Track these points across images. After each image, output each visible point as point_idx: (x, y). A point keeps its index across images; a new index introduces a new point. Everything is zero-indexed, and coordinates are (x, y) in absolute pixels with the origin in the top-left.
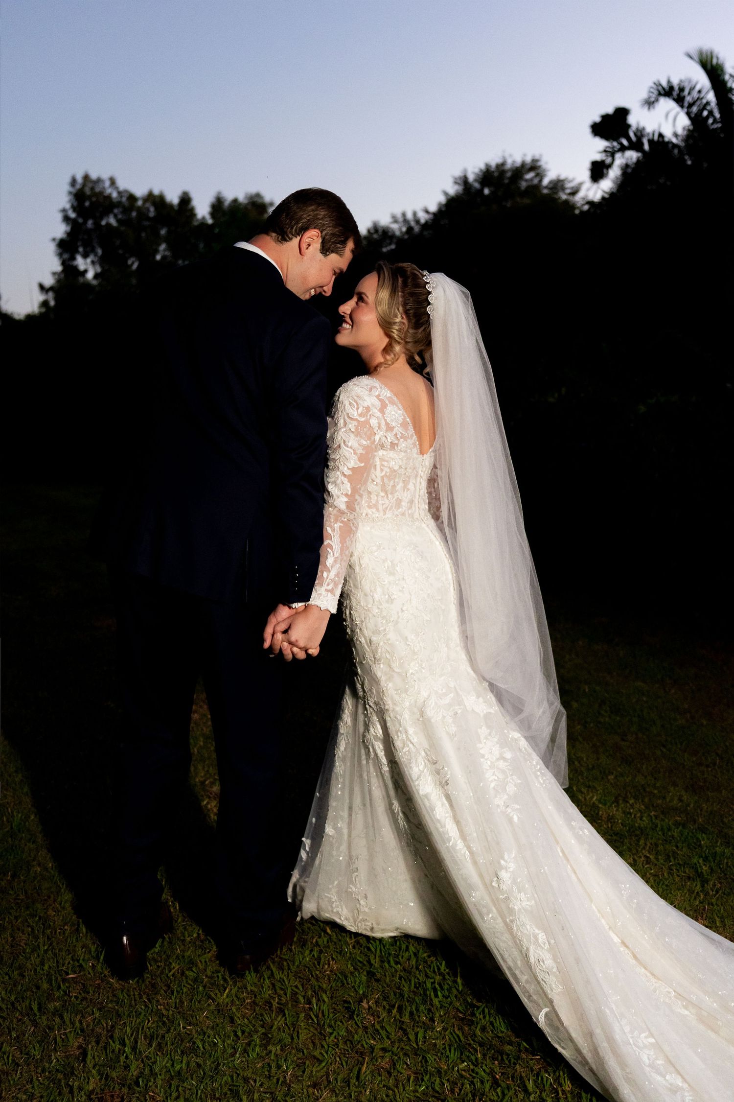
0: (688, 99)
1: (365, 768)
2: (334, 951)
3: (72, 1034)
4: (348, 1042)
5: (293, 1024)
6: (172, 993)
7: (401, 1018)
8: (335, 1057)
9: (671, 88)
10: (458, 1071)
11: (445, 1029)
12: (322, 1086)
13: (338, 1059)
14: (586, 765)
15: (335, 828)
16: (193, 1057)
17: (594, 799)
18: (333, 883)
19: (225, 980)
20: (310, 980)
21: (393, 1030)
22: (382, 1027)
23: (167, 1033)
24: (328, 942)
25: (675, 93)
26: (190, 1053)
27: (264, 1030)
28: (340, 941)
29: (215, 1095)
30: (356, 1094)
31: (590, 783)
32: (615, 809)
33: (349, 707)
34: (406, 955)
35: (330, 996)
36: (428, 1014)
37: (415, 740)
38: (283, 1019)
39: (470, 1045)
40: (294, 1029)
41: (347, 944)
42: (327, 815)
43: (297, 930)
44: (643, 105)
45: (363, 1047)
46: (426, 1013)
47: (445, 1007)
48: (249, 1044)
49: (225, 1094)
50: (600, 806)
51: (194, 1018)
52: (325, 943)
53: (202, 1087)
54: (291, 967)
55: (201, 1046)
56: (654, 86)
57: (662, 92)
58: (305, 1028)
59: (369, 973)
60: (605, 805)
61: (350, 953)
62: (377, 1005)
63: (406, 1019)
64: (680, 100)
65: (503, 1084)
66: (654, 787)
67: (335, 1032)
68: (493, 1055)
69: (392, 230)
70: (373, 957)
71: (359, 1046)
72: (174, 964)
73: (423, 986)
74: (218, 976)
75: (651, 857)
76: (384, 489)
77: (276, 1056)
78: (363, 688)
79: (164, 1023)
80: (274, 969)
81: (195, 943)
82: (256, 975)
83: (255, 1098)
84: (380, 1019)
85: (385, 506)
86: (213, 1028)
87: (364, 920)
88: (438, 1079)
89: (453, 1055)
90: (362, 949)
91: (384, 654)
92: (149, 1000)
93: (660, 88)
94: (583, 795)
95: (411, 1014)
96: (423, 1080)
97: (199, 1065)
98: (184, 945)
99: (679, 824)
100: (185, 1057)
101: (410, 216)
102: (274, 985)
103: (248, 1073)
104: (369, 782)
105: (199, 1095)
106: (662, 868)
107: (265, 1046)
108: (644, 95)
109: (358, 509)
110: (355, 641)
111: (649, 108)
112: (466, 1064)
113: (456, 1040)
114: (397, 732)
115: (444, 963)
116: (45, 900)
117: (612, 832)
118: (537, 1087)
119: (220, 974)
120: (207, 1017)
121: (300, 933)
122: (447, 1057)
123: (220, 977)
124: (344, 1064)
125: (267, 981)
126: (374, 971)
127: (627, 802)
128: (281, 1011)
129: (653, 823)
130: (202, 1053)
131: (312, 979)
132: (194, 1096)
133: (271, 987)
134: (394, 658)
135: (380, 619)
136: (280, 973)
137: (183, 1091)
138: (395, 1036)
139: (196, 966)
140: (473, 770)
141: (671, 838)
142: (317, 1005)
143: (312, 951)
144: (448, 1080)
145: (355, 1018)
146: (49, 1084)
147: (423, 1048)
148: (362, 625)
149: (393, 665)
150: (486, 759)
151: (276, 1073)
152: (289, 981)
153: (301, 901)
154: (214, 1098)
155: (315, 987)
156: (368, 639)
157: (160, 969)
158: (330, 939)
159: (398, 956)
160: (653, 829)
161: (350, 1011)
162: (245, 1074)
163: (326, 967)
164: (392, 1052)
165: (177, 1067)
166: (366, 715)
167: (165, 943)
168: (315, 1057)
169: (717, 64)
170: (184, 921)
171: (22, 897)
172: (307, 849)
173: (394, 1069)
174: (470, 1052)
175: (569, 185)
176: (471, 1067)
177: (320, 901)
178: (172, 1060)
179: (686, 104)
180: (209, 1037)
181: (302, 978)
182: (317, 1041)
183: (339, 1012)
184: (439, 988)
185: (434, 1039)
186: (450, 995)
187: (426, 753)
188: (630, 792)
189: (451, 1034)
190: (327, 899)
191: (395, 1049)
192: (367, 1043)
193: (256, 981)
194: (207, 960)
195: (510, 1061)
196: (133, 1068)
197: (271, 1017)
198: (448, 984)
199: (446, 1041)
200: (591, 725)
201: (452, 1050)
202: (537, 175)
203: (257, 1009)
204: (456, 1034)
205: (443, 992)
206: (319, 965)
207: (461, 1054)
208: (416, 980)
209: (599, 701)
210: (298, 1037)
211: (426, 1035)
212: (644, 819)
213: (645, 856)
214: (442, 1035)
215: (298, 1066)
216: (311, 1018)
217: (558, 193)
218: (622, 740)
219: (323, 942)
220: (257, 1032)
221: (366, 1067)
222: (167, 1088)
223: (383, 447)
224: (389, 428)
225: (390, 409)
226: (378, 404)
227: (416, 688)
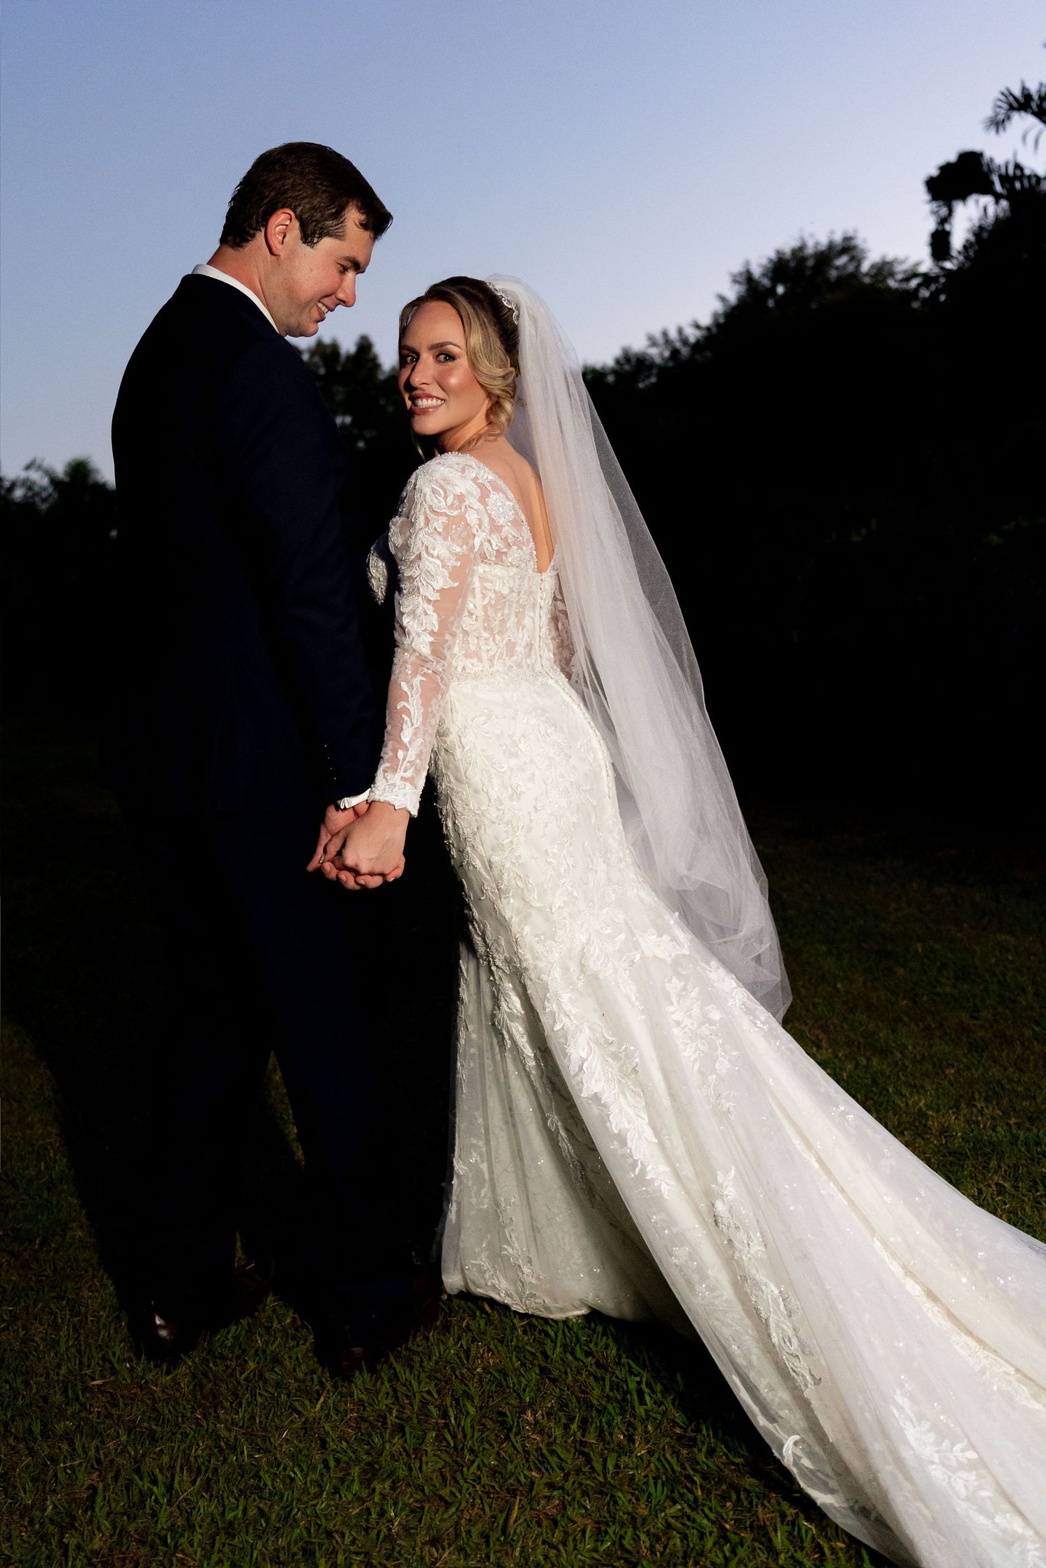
2: (493, 1338)
3: (83, 1469)
4: (496, 1476)
5: (415, 1450)
6: (240, 1405)
7: (583, 1436)
8: (474, 1499)
9: (1028, 97)
10: (665, 1518)
11: (650, 1453)
13: (479, 1502)
14: (913, 1055)
15: (468, 1162)
16: (255, 1500)
17: (921, 1104)
18: (481, 1245)
19: (321, 1383)
20: (451, 1383)
21: (571, 1456)
22: (553, 1452)
23: (224, 1464)
24: (486, 1325)
25: (1033, 105)
26: (252, 1493)
27: (368, 1458)
28: (504, 1322)
29: (278, 1558)
30: (498, 1555)
31: (917, 1082)
32: (953, 1117)
34: (602, 1343)
35: (479, 1405)
36: (627, 1430)
38: (401, 1442)
39: (688, 1477)
40: (416, 1455)
41: (514, 1328)
43: (443, 1309)
44: (989, 127)
45: (519, 1481)
46: (623, 1429)
47: (656, 1419)
48: (342, 1480)
49: (295, 1554)
50: (930, 1113)
51: (268, 1441)
52: (482, 1326)
54: (425, 1364)
55: (269, 1483)
56: (1002, 97)
57: (1015, 105)
58: (435, 1455)
59: (543, 1370)
60: (938, 1111)
61: (518, 1341)
62: (548, 1418)
63: (591, 1438)
64: (1040, 113)
65: (735, 1539)
66: (1019, 1082)
67: (478, 1460)
68: (724, 1492)
69: (651, 358)
70: (549, 1345)
71: (511, 1481)
72: (250, 1363)
73: (622, 1387)
74: (312, 1379)
75: (1006, 1185)
76: (487, 625)
77: (384, 1497)
78: (484, 940)
79: (221, 1450)
80: (398, 1366)
81: (286, 1331)
82: (371, 1377)
83: (339, 1562)
84: (552, 1439)
85: (490, 654)
86: (293, 1456)
88: (630, 1531)
89: (659, 1493)
90: (537, 1333)
91: (513, 881)
92: (204, 1416)
93: (1011, 99)
94: (904, 1099)
95: (600, 1430)
96: (607, 1533)
97: (261, 1512)
98: (269, 1334)
100: (243, 1500)
101: (673, 335)
102: (395, 1390)
103: (334, 1524)
104: (507, 1083)
105: (254, 1558)
106: (1023, 1201)
107: (366, 1483)
108: (988, 111)
109: (448, 656)
111: (997, 130)
112: (678, 1506)
113: (666, 1470)
114: (544, 999)
116: (82, 1275)
117: (945, 1151)
118: (791, 1543)
119: (315, 1377)
120: (287, 1440)
121: (446, 1313)
122: (650, 1495)
123: (315, 1380)
124: (487, 1509)
125: (387, 1385)
126: (550, 1366)
127: (974, 1106)
128: (400, 1429)
129: (1013, 1135)
130: (270, 1494)
131: (454, 1381)
132: (247, 1559)
133: (391, 1393)
134: (530, 886)
135: (502, 826)
136: (407, 1372)
137: (231, 1551)
138: (572, 1464)
139: (281, 1364)
141: (1040, 1156)
142: (455, 1419)
143: (459, 1338)
144: (648, 1533)
145: (512, 1436)
146: (37, 1541)
147: (612, 1481)
148: (475, 838)
149: (530, 897)
150: (684, 1028)
151: (377, 1523)
152: (419, 1383)
154: (276, 1563)
155: (457, 1392)
156: (486, 860)
157: (229, 1370)
159: (588, 1344)
160: (1012, 1144)
161: (505, 1428)
162: (329, 1526)
163: (478, 1362)
164: (565, 1490)
165: (229, 1516)
168: (441, 1498)
170: (275, 1300)
171: (48, 1272)
173: (564, 1516)
174: (688, 1489)
175: (899, 268)
176: (688, 1510)
178: (222, 1505)
180: (285, 1469)
181: (438, 1380)
182: (448, 1474)
183: (488, 1429)
184: (646, 1390)
185: (632, 1469)
186: (665, 1401)
187: (592, 1030)
188: (980, 1093)
189: (659, 1460)
190: (476, 1268)
191: (569, 1485)
193: (368, 1385)
194: (300, 1356)
195: (751, 1503)
196: (163, 1517)
197: (383, 1439)
199: (650, 1471)
200: (925, 998)
201: (659, 1486)
202: (852, 259)
203: (364, 1426)
204: (667, 1460)
205: (654, 1396)
206: (468, 1360)
207: (673, 1491)
208: (614, 1378)
209: (938, 964)
210: (420, 1468)
211: (619, 1463)
212: (999, 1129)
213: (997, 1184)
214: (646, 1462)
215: (412, 1511)
216: (445, 1439)
217: (884, 280)
218: (975, 1018)
219: (479, 1325)
220: (360, 1462)
221: (519, 1515)
222: (209, 1547)
223: (484, 558)
224: (495, 528)
225: (494, 497)
226: (477, 492)
227: (568, 929)
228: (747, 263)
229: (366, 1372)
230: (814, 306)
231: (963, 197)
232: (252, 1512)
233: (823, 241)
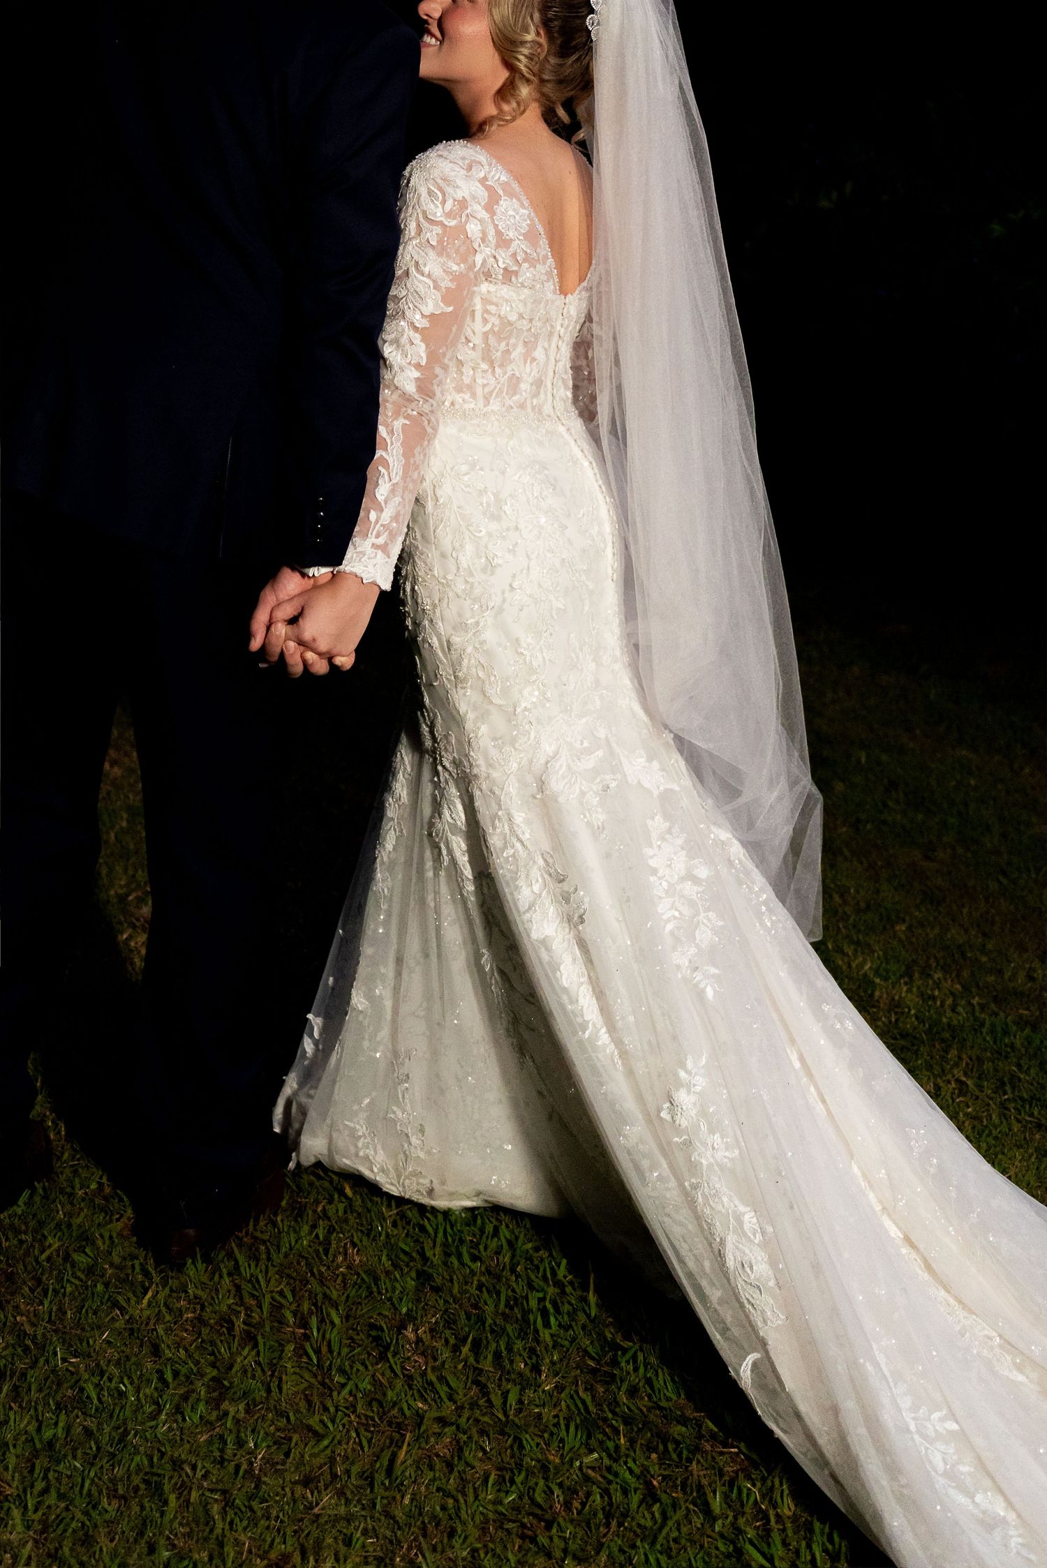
1: (430, 887)
2: (357, 1230)
4: (375, 1404)
5: (273, 1366)
6: (45, 1293)
7: (478, 1362)
8: (348, 1431)
10: (580, 1468)
11: (559, 1388)
12: (321, 1485)
13: (354, 1435)
14: (855, 902)
15: (370, 997)
16: (77, 1417)
17: (867, 967)
18: (360, 1104)
19: (146, 1274)
20: (308, 1282)
21: (462, 1385)
22: (442, 1379)
23: (32, 1368)
24: (345, 1212)
26: (74, 1408)
27: (215, 1373)
28: (369, 1211)
29: (116, 1490)
30: (385, 1501)
31: (862, 937)
32: (905, 989)
33: (405, 769)
34: (493, 1244)
35: (345, 1314)
36: (531, 1357)
37: (526, 837)
38: (253, 1353)
39: (605, 1420)
40: (273, 1372)
41: (382, 1217)
42: (355, 972)
43: (289, 1187)
45: (401, 1410)
46: (525, 1355)
47: (563, 1346)
48: (185, 1398)
49: (136, 1489)
50: (878, 980)
51: (85, 1343)
52: (340, 1214)
53: (92, 1474)
54: (274, 1256)
55: (94, 1396)
58: (295, 1373)
59: (424, 1277)
60: (886, 979)
61: (387, 1235)
62: (432, 1337)
63: (487, 1365)
65: (664, 1497)
66: (984, 950)
67: (351, 1383)
68: (649, 1441)
71: (395, 1412)
72: (50, 1240)
73: (522, 1304)
74: (133, 1266)
75: (970, 1082)
76: (487, 356)
77: (237, 1422)
78: (432, 732)
79: (26, 1350)
80: (241, 1259)
81: (92, 1201)
82: (207, 1268)
83: (192, 1501)
84: (439, 1363)
85: (487, 390)
86: (118, 1363)
87: (417, 1175)
88: (542, 1483)
89: (573, 1438)
90: (411, 1228)
91: (474, 670)
94: (846, 960)
95: (497, 1355)
96: (512, 1482)
97: (88, 1432)
98: (72, 1204)
99: (1027, 1022)
100: (63, 1417)
102: (238, 1288)
103: (182, 1453)
104: (437, 910)
105: (86, 1489)
106: (988, 1105)
107: (216, 1403)
109: (437, 393)
110: (420, 644)
112: (596, 1455)
113: (579, 1410)
114: (495, 817)
115: (564, 1262)
117: (898, 1030)
118: (730, 1507)
119: (137, 1262)
120: (109, 1343)
121: (293, 1191)
122: (562, 1441)
123: (138, 1268)
124: (365, 1443)
125: (227, 1280)
126: (431, 1271)
127: (929, 976)
130: (97, 1410)
131: (312, 1280)
132: (77, 1489)
133: (233, 1292)
134: (492, 679)
135: (469, 602)
136: (253, 1266)
137: (57, 1479)
138: (465, 1395)
139: (93, 1243)
140: (636, 900)
141: (1009, 1050)
142: (318, 1330)
143: (314, 1227)
144: (561, 1485)
145: (390, 1355)
147: (517, 1420)
148: (435, 612)
149: (491, 691)
150: (660, 878)
151: (235, 1455)
152: (268, 1282)
153: (299, 1133)
154: (115, 1497)
155: (316, 1295)
157: (25, 1246)
158: (351, 1207)
159: (478, 1244)
160: (975, 1030)
161: (381, 1345)
162: (176, 1455)
163: (341, 1258)
164: (458, 1427)
165: (48, 1434)
166: (437, 785)
167: (37, 1199)
168: (310, 1428)
170: (73, 1158)
172: (316, 1035)
173: (460, 1458)
174: (605, 1434)
176: (607, 1461)
177: (335, 1135)
178: (37, 1420)
180: (110, 1380)
181: (292, 1278)
182: (315, 1399)
183: (360, 1346)
184: (552, 1310)
185: (537, 1406)
186: (573, 1324)
187: (546, 860)
188: (936, 958)
189: (572, 1397)
190: (347, 1133)
191: (463, 1421)
192: (410, 1407)
193: (205, 1279)
194: (114, 1235)
195: (680, 1456)
197: (230, 1349)
198: (570, 1303)
199: (561, 1410)
200: (869, 827)
201: (572, 1429)
203: (205, 1331)
204: (580, 1398)
205: (560, 1318)
206: (327, 1255)
207: (589, 1437)
208: (510, 1293)
209: (886, 781)
210: (280, 1388)
211: (523, 1398)
212: (960, 1009)
213: (958, 1081)
214: (555, 1400)
215: (277, 1444)
216: (307, 1355)
218: (927, 858)
219: (337, 1211)
220: (202, 1376)
221: (407, 1452)
222: (25, 1473)
223: (489, 276)
224: (503, 242)
225: (505, 205)
226: (483, 195)
227: (532, 737)
229: (200, 1262)
232: (76, 1431)
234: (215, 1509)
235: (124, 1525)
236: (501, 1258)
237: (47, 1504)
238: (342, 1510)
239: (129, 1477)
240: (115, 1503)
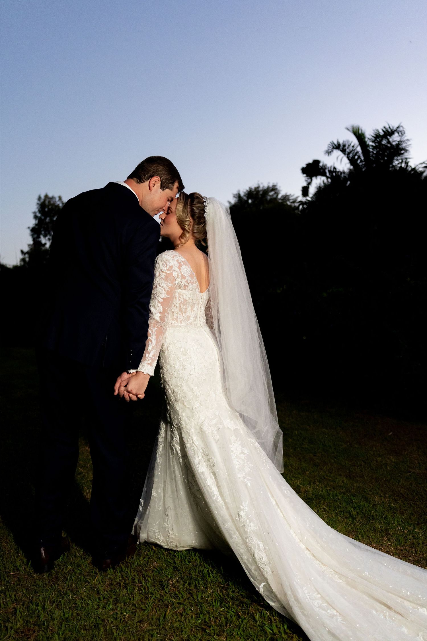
0: (348, 150)
2: (156, 558)
3: (10, 602)
4: (160, 601)
5: (131, 594)
6: (67, 580)
7: (190, 588)
9: (339, 145)
10: (219, 612)
11: (213, 592)
12: (145, 622)
13: (154, 609)
15: (157, 493)
16: (75, 611)
17: (298, 483)
18: (155, 523)
19: (96, 573)
21: (186, 594)
22: (180, 593)
23: (62, 600)
24: (153, 554)
25: (341, 148)
26: (74, 609)
27: (115, 597)
28: (159, 552)
29: (86, 628)
30: (163, 625)
32: (309, 487)
35: (153, 579)
36: (205, 585)
38: (126, 590)
39: (226, 599)
41: (163, 554)
42: (153, 486)
43: (137, 548)
44: (325, 153)
46: (203, 585)
47: (214, 582)
48: (107, 603)
49: (91, 627)
50: (301, 486)
51: (78, 592)
54: (132, 566)
55: (80, 605)
56: (331, 144)
57: (335, 147)
58: (138, 595)
59: (175, 568)
60: (304, 485)
61: (165, 558)
62: (177, 582)
63: (193, 588)
64: (343, 151)
65: (242, 617)
67: (154, 596)
68: (238, 604)
71: (166, 602)
72: (69, 567)
73: (202, 572)
75: (326, 508)
76: (180, 310)
77: (121, 608)
78: (170, 417)
79: (61, 595)
80: (123, 567)
83: (108, 629)
84: (179, 589)
85: (181, 320)
86: (87, 596)
87: (172, 542)
88: (208, 616)
89: (217, 605)
90: (171, 557)
91: (181, 398)
92: (54, 584)
93: (333, 145)
95: (195, 585)
96: (199, 617)
97: (78, 614)
98: (75, 557)
99: (342, 493)
100: (71, 611)
102: (122, 575)
103: (105, 617)
105: (77, 629)
106: (332, 513)
107: (115, 604)
108: (326, 148)
109: (166, 320)
110: (166, 391)
111: (328, 155)
112: (223, 608)
113: (219, 598)
119: (93, 571)
120: (85, 591)
122: (213, 606)
124: (158, 611)
125: (119, 573)
126: (177, 566)
127: (315, 484)
130: (81, 608)
131: (143, 571)
132: (74, 629)
134: (186, 400)
135: (178, 379)
136: (126, 569)
137: (68, 627)
138: (186, 597)
139: (81, 567)
140: (227, 460)
142: (145, 583)
143: (144, 558)
144: (213, 617)
145: (165, 589)
147: (200, 601)
148: (169, 382)
149: (186, 403)
150: (234, 453)
151: (120, 616)
152: (131, 573)
153: (139, 534)
154: (85, 630)
155: (144, 575)
156: (172, 390)
157: (61, 569)
158: (154, 552)
159: (190, 559)
160: (328, 496)
161: (162, 586)
162: (103, 618)
163: (151, 565)
164: (184, 605)
165: (66, 616)
166: (172, 431)
167: (65, 557)
168: (142, 608)
169: (361, 133)
172: (143, 505)
173: (185, 612)
174: (226, 603)
175: (291, 198)
176: (226, 610)
177: (149, 533)
178: (63, 612)
179: (347, 153)
180: (85, 601)
181: (138, 571)
182: (144, 601)
183: (156, 586)
184: (211, 573)
185: (207, 597)
186: (217, 576)
187: (203, 450)
188: (317, 479)
189: (216, 594)
190: (152, 532)
191: (186, 603)
192: (170, 601)
193: (113, 573)
194: (87, 564)
195: (247, 606)
196: (42, 617)
197: (119, 590)
198: (216, 571)
199: (213, 598)
201: (217, 602)
202: (275, 193)
203: (112, 586)
204: (219, 594)
205: (213, 575)
206: (148, 565)
207: (221, 604)
208: (199, 570)
210: (134, 600)
211: (203, 595)
214: (211, 595)
215: (132, 613)
216: (141, 590)
217: (286, 201)
219: (151, 553)
220: (112, 598)
221: (169, 613)
222: (60, 626)
223: (180, 287)
224: (183, 277)
225: (184, 267)
226: (177, 264)
227: (198, 416)
228: (239, 191)
230: (261, 208)
231: (316, 176)
232: (75, 614)
233: (266, 186)
234: (114, 631)
235: (88, 637)
236: (197, 562)
237: (65, 633)
238: (151, 628)
239: (89, 625)
240: (85, 632)
